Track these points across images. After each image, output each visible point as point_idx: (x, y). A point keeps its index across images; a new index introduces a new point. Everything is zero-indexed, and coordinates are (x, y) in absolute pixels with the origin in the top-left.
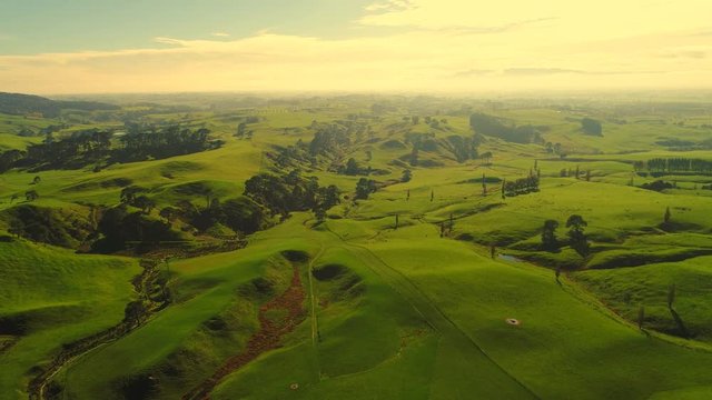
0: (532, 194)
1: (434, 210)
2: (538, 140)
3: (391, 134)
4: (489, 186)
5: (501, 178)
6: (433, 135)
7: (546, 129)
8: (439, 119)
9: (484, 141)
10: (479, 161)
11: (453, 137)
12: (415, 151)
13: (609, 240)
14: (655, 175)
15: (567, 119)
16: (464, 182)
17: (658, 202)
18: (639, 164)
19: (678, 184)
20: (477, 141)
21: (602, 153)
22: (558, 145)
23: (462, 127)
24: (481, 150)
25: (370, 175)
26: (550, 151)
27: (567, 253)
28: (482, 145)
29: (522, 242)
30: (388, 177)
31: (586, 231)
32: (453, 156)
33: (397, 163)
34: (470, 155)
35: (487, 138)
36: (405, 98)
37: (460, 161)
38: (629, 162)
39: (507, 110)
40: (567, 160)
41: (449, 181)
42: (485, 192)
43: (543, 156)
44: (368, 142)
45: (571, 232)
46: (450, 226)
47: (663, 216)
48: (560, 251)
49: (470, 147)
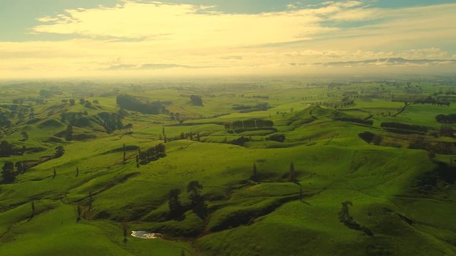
0: (161, 159)
1: (78, 185)
2: (165, 111)
3: (50, 114)
4: (129, 154)
5: (138, 145)
6: (86, 113)
7: (169, 103)
8: (91, 100)
9: (127, 114)
10: (124, 131)
11: (103, 113)
12: (70, 128)
13: (220, 198)
14: (238, 132)
15: (182, 95)
16: (108, 152)
17: (246, 156)
18: (227, 125)
19: (253, 137)
20: (121, 115)
21: (205, 118)
22: (178, 114)
23: (110, 105)
24: (125, 122)
25: (24, 154)
26: (173, 118)
27: (191, 218)
28: (126, 118)
29: (153, 212)
30: (43, 154)
31: (203, 192)
32: (102, 128)
33: (52, 140)
34: (116, 126)
35: (129, 112)
36: (72, 84)
37: (109, 132)
38: (220, 124)
39: (143, 91)
40: (184, 125)
41: (96, 153)
42: (125, 160)
43: (168, 123)
44: (29, 123)
45: (191, 196)
46: (89, 204)
47: (252, 169)
48: (184, 217)
49: (116, 121)
